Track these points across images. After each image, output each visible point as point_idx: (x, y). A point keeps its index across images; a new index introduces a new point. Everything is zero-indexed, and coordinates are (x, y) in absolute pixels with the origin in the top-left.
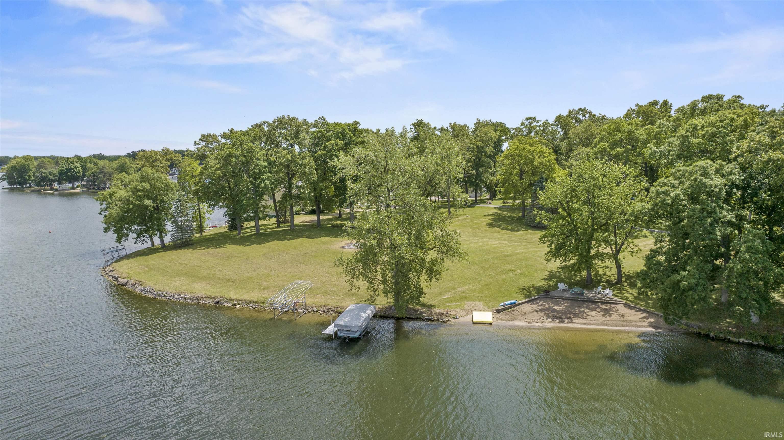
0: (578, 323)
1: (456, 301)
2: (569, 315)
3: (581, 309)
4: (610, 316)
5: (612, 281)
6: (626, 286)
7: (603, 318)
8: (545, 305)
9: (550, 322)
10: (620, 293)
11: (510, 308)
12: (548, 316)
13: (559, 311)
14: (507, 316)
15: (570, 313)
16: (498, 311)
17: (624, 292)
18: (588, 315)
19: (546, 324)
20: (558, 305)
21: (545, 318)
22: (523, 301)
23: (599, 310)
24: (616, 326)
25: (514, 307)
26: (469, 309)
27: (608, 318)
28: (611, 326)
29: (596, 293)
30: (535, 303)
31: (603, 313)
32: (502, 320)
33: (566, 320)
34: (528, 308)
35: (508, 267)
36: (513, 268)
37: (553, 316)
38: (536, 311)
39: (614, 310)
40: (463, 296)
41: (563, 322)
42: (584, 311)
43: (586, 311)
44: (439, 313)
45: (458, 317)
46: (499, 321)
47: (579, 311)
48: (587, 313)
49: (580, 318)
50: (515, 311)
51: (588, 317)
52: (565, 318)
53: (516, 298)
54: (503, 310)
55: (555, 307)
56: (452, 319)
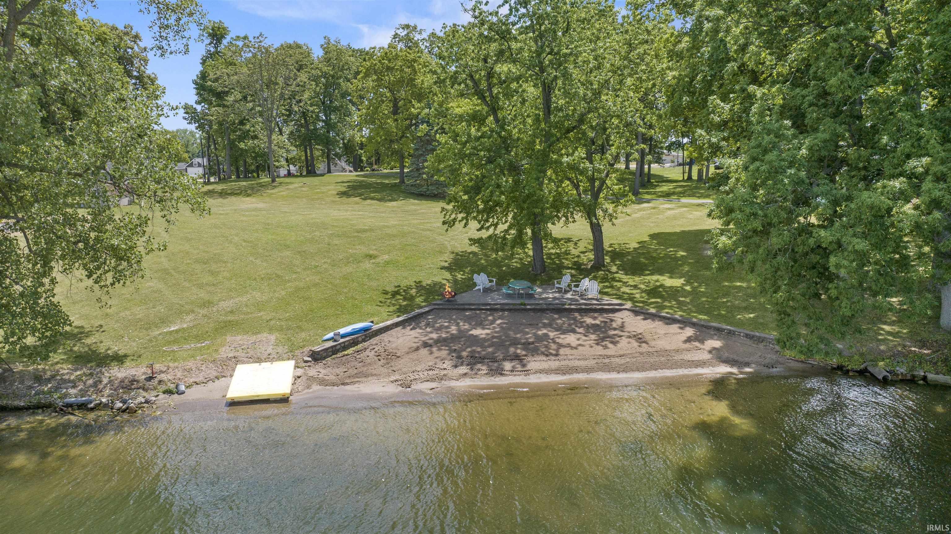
0: (541, 371)
1: (198, 338)
2: (512, 350)
3: (539, 329)
4: (615, 343)
5: (585, 265)
6: (617, 273)
7: (599, 350)
8: (447, 327)
9: (465, 374)
10: (612, 287)
11: (354, 343)
12: (459, 357)
13: (484, 340)
14: (340, 371)
15: (515, 343)
16: (317, 357)
17: (618, 284)
18: (560, 346)
19: (453, 384)
20: (481, 324)
21: (448, 364)
22: (389, 323)
23: (581, 330)
24: (638, 370)
25: (364, 341)
26: (230, 359)
27: (612, 350)
28: (626, 369)
29: (560, 290)
30: (423, 324)
31: (593, 337)
32: (323, 382)
33: (508, 366)
34: (401, 340)
35: (362, 249)
36: (371, 252)
37: (472, 356)
38: (426, 345)
39: (614, 325)
40: (225, 322)
41: (500, 372)
42: (546, 335)
43: (552, 334)
44: (122, 381)
45: (182, 388)
46: (315, 387)
47: (535, 335)
48: (558, 340)
49: (543, 353)
50: (367, 352)
51: (562, 351)
52: (504, 359)
53: (373, 315)
54: (333, 351)
55: (474, 332)
56: (162, 396)
